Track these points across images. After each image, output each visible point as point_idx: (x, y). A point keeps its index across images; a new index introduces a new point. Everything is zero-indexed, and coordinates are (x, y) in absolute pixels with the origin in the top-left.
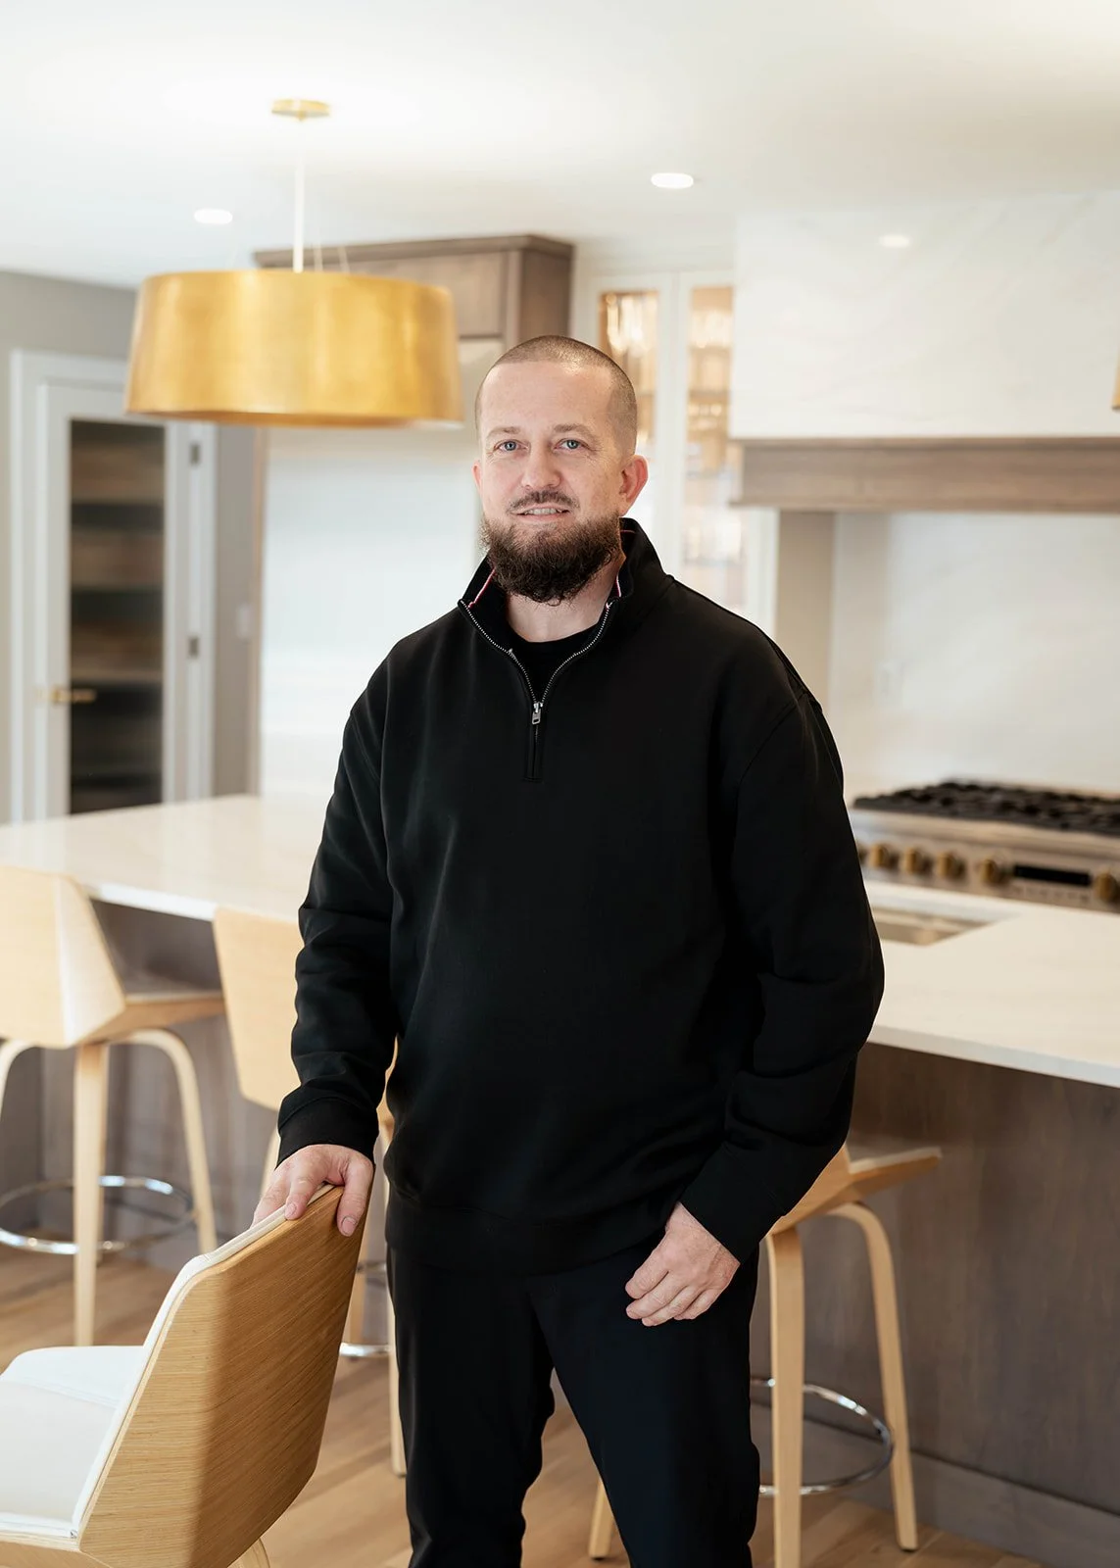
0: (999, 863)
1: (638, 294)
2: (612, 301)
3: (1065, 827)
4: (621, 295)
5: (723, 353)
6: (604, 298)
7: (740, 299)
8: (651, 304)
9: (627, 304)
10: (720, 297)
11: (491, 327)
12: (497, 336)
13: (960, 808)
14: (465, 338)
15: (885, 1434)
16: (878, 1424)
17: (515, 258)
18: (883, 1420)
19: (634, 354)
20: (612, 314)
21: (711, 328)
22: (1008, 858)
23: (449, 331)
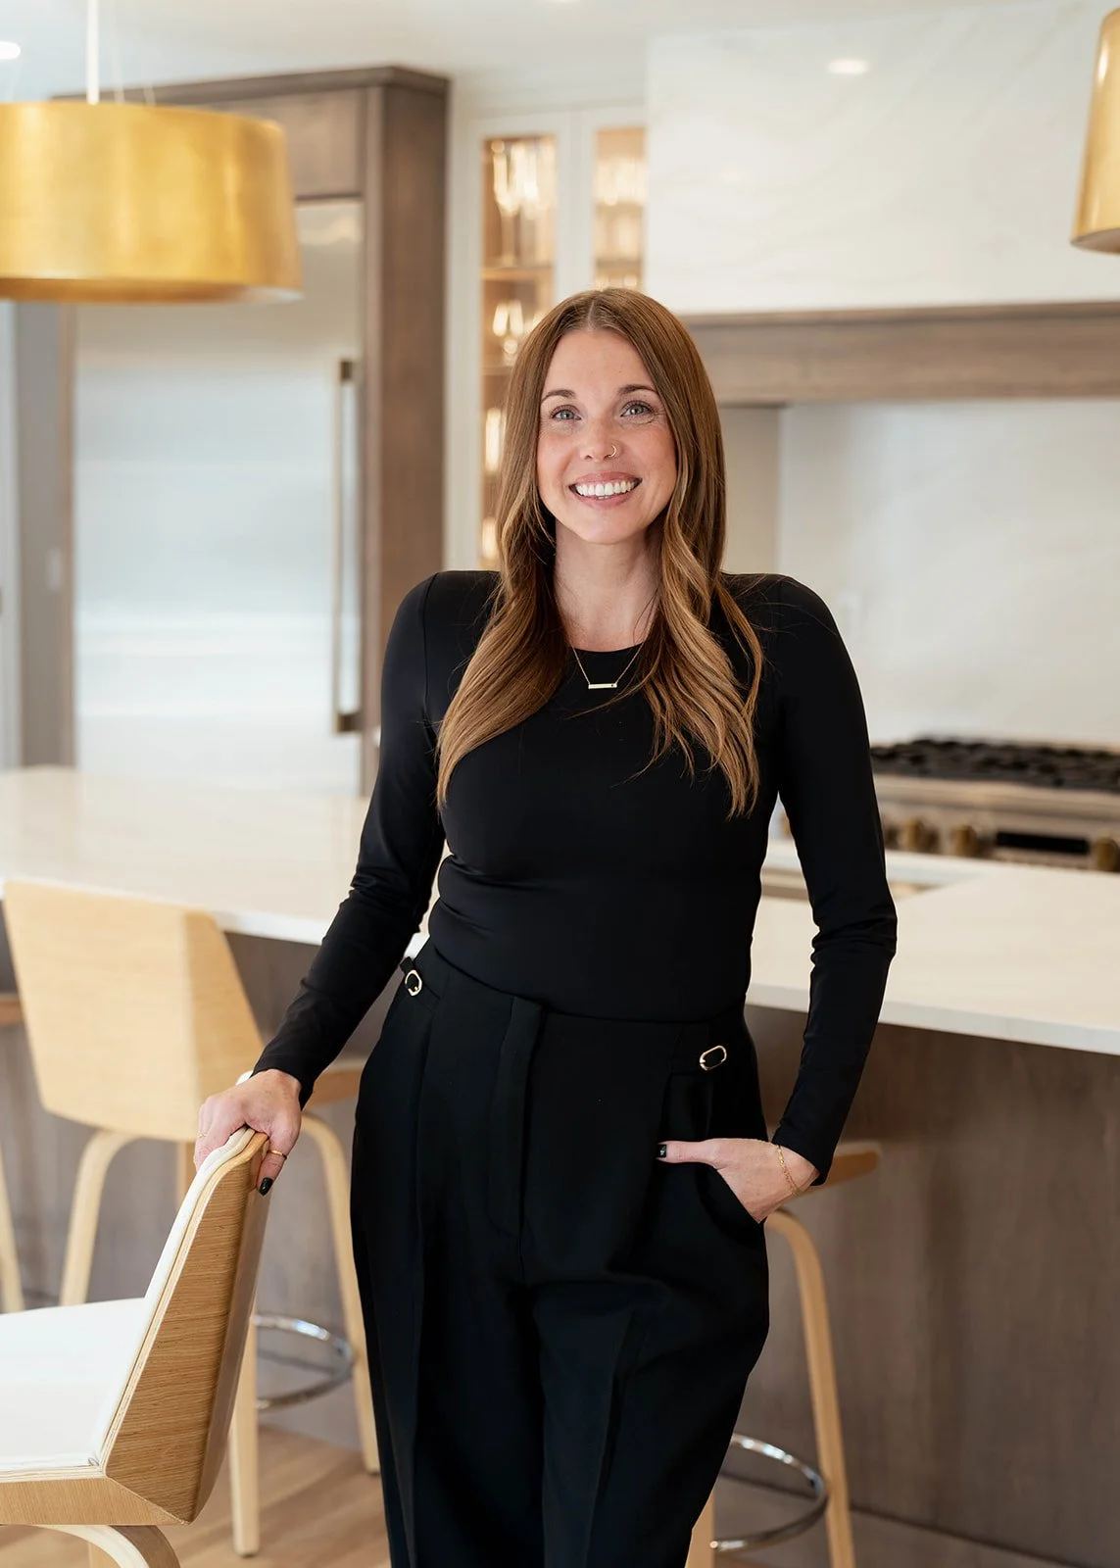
0: (978, 829)
1: (533, 139)
2: (499, 149)
3: (1058, 784)
4: (511, 141)
5: (634, 211)
6: (488, 145)
7: (655, 142)
8: (548, 152)
9: (519, 153)
10: (629, 140)
11: (348, 183)
12: (355, 195)
13: (931, 765)
14: (302, 199)
15: (820, 1483)
16: (810, 1474)
17: (375, 97)
18: (817, 1468)
19: (528, 214)
20: (500, 165)
21: (620, 181)
22: (987, 824)
23: (281, 190)
